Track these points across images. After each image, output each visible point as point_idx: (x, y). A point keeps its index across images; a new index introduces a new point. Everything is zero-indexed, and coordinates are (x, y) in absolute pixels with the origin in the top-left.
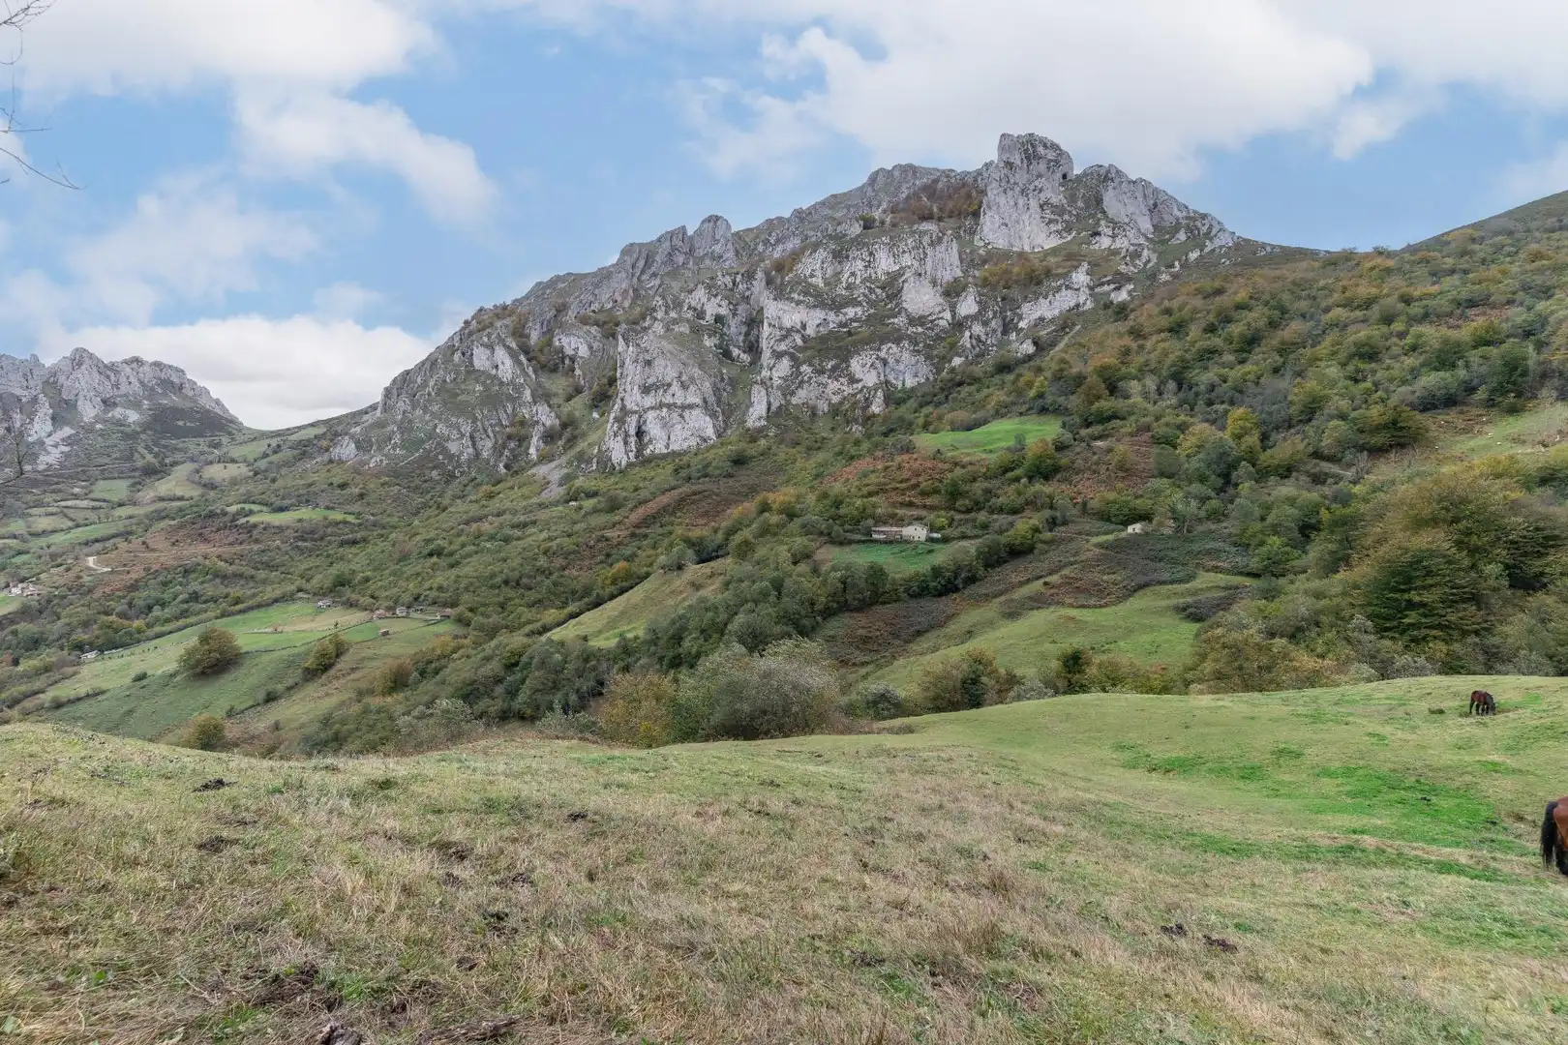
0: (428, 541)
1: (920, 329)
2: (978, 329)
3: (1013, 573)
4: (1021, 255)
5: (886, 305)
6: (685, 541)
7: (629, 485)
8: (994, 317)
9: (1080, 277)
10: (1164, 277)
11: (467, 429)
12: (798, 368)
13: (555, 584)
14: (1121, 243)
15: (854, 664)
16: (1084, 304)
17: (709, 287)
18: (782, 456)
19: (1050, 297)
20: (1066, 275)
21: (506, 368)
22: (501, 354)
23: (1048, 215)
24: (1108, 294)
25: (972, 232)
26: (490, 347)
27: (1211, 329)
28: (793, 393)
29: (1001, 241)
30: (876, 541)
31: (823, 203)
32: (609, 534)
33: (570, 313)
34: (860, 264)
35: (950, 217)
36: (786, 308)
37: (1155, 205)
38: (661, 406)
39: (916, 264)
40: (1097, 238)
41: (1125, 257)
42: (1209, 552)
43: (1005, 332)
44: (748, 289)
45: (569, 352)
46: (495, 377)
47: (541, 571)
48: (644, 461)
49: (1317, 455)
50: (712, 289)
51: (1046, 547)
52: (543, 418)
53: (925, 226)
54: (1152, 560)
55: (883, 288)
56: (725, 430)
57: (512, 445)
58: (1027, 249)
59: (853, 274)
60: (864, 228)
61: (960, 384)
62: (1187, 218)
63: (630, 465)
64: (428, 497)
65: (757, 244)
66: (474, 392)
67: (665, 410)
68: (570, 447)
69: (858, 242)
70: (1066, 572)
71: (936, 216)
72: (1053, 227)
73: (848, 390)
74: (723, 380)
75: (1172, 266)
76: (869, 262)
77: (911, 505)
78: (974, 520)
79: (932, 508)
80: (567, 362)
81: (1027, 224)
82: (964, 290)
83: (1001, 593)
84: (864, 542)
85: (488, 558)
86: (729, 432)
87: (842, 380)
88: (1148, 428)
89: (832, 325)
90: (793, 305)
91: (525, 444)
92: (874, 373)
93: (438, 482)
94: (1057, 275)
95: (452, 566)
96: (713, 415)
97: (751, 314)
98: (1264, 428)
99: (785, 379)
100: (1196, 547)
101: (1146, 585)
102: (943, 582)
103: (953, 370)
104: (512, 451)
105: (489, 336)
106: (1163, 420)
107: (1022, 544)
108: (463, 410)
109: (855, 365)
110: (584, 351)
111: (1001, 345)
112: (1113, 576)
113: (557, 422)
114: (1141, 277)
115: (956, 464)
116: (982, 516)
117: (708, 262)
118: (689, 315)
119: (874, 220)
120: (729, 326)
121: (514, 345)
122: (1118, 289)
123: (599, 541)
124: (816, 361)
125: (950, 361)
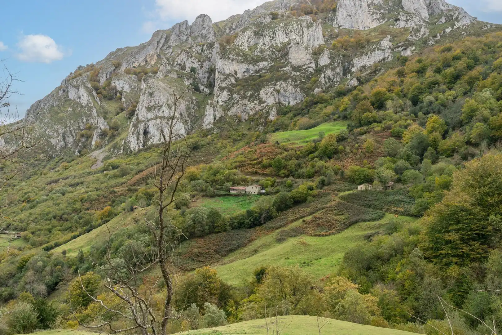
0: (26, 193)
1: (298, 74)
2: (329, 73)
3: (290, 215)
4: (357, 32)
5: (281, 60)
6: (145, 194)
7: (136, 161)
8: (338, 66)
9: (386, 43)
10: (431, 42)
11: (61, 131)
12: (232, 96)
13: (80, 218)
14: (411, 25)
15: (186, 270)
16: (388, 58)
17: (187, 53)
18: (219, 145)
19: (369, 54)
20: (378, 43)
21: (84, 97)
22: (82, 91)
23: (372, 9)
24: (400, 52)
25: (332, 20)
26: (77, 87)
27: (438, 71)
28: (229, 110)
29: (347, 24)
30: (231, 195)
31: (261, 7)
32: (116, 189)
33: (122, 68)
34: (268, 39)
35: (322, 12)
36: (226, 63)
37: (430, 4)
38: (156, 118)
39: (297, 37)
40: (398, 22)
41: (411, 32)
42: (394, 202)
43: (345, 74)
44: (210, 53)
45: (119, 89)
46: (78, 103)
47: (75, 211)
48: (147, 148)
49: (469, 143)
50: (189, 54)
51: (313, 199)
52: (101, 125)
53: (304, 17)
54: (365, 207)
55: (279, 51)
56: (191, 130)
57: (83, 140)
58: (361, 28)
59: (264, 44)
60: (272, 19)
61: (316, 103)
62: (447, 10)
63: (140, 150)
64: (37, 169)
65: (225, 29)
66: (68, 111)
67: (158, 120)
68: (111, 141)
69: (268, 27)
70: (317, 214)
71: (314, 12)
72: (375, 17)
73: (259, 108)
74: (192, 103)
75: (436, 36)
76: (273, 37)
77: (256, 173)
78: (285, 182)
79: (267, 175)
80: (118, 94)
81: (361, 15)
82: (322, 51)
83: (281, 227)
84: (225, 195)
85: (50, 203)
86: (193, 132)
87: (256, 102)
88: (389, 128)
89: (251, 72)
90: (230, 61)
91: (90, 139)
92: (272, 97)
93: (43, 161)
94: (373, 43)
95: (31, 208)
96: (185, 122)
97: (211, 66)
98: (446, 127)
99: (225, 102)
100: (390, 198)
101: (356, 222)
102: (252, 220)
103: (313, 96)
104: (83, 143)
105: (77, 81)
106: (398, 123)
107: (300, 197)
108: (61, 121)
109: (263, 93)
110: (127, 89)
111: (342, 81)
112: (341, 217)
113: (108, 127)
114: (420, 43)
115: (285, 149)
116: (289, 180)
117: (199, 39)
118: (177, 68)
119: (278, 15)
120: (198, 74)
121: (90, 86)
122: (405, 49)
123: (111, 193)
124: (242, 92)
125: (313, 91)
